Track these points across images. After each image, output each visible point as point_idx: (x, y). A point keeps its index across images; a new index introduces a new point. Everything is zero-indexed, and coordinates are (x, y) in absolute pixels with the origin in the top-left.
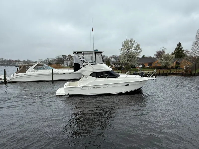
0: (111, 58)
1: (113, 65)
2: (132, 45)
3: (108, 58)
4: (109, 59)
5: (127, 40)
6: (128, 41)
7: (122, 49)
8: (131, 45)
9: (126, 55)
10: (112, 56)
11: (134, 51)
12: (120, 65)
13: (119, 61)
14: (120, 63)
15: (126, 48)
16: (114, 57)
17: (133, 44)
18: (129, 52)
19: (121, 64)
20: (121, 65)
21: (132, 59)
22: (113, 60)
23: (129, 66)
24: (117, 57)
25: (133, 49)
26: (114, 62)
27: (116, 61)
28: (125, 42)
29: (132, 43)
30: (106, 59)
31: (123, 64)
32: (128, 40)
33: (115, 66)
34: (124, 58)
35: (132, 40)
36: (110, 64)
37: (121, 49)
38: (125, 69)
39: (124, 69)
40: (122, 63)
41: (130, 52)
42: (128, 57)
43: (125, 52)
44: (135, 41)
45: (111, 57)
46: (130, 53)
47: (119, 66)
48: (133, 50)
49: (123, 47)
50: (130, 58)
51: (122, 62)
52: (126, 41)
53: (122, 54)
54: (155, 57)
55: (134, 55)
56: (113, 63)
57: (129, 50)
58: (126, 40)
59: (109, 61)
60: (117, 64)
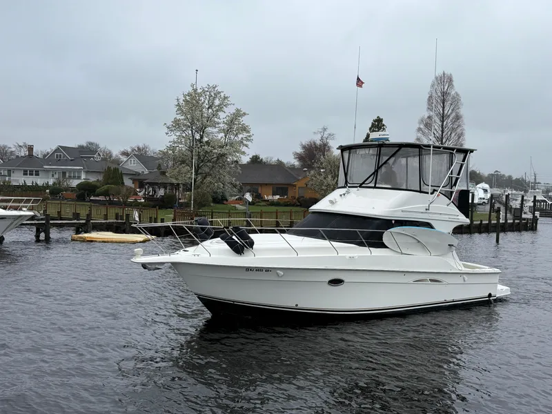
0: (124, 159)
1: (133, 186)
2: (217, 111)
3: (111, 156)
4: (117, 162)
5: (195, 90)
6: (200, 95)
7: (177, 124)
8: (210, 110)
9: (191, 149)
10: (129, 150)
11: (223, 134)
12: (166, 188)
13: (163, 173)
14: (169, 181)
15: (192, 123)
16: (141, 155)
17: (220, 108)
18: (202, 137)
19: (173, 184)
20: (168, 191)
21: (213, 167)
22: (134, 166)
23: (204, 195)
24: (150, 154)
25: (216, 130)
26: (139, 174)
27: (146, 172)
28: (187, 98)
29: (217, 102)
30: (104, 159)
31: (178, 184)
32: (199, 91)
33: (145, 194)
34: (183, 162)
35: (214, 93)
36: (123, 183)
37: (169, 123)
38: (187, 205)
39: (181, 205)
40: (174, 181)
41: (205, 139)
42: (199, 158)
43: (186, 138)
44: (225, 98)
45: (125, 154)
46: (208, 143)
47: (161, 192)
48: (220, 132)
49: (179, 117)
50: (209, 161)
51: (177, 179)
52: (189, 94)
53: (175, 142)
54: (296, 163)
55: (223, 151)
56: (134, 181)
57: (202, 130)
58: (191, 90)
59: (116, 170)
60: (152, 184)
